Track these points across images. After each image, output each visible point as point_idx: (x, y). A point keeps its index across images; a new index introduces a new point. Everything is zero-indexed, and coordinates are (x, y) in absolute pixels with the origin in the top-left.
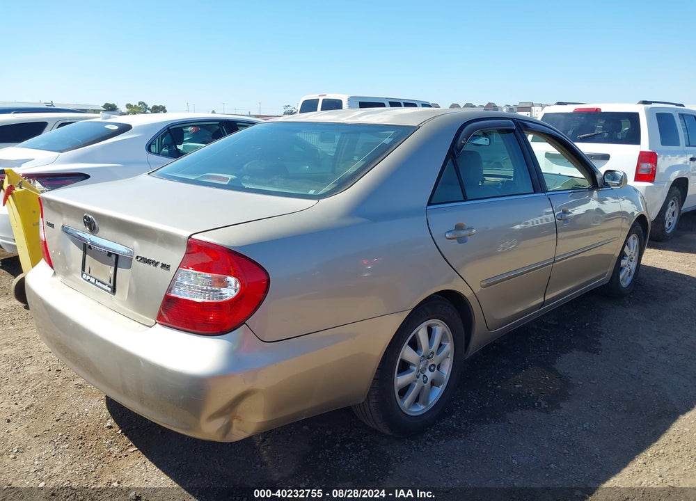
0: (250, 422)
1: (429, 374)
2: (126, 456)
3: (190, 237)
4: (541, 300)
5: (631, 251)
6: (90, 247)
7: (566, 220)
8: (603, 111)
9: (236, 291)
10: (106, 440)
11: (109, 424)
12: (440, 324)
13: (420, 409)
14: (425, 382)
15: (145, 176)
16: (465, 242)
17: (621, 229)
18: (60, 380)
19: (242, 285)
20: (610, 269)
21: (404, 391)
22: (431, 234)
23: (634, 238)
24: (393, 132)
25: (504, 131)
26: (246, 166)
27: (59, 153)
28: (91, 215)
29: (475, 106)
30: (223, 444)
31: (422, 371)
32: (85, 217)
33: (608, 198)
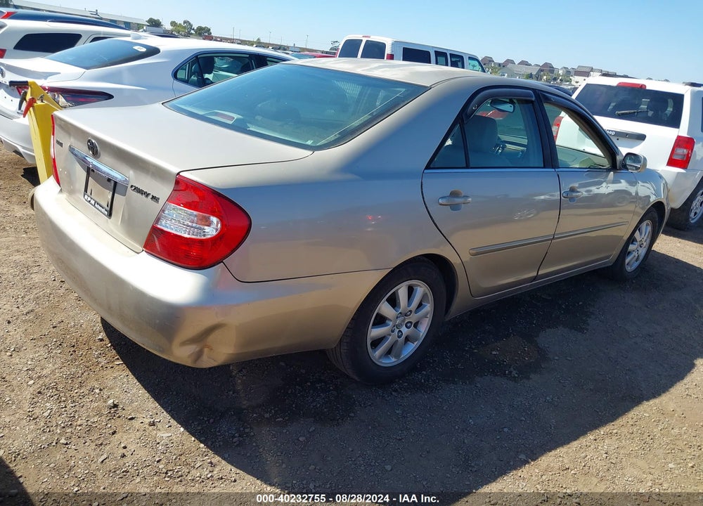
0: (221, 352)
1: (404, 330)
2: (112, 367)
3: (178, 174)
4: (534, 274)
5: (643, 237)
6: (93, 171)
7: (572, 199)
8: (647, 88)
9: (217, 230)
10: (96, 351)
11: (100, 337)
12: (422, 285)
13: (391, 361)
14: (399, 337)
15: (158, 106)
16: (459, 210)
17: (634, 213)
18: (62, 290)
19: (222, 225)
20: (615, 253)
21: (377, 342)
22: (423, 198)
23: (647, 225)
24: (404, 90)
25: (524, 101)
26: (260, 105)
27: (84, 70)
28: (95, 139)
29: (530, 65)
30: (193, 369)
31: (398, 326)
32: (89, 141)
33: (622, 181)
